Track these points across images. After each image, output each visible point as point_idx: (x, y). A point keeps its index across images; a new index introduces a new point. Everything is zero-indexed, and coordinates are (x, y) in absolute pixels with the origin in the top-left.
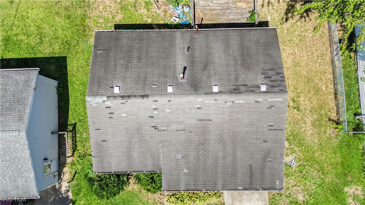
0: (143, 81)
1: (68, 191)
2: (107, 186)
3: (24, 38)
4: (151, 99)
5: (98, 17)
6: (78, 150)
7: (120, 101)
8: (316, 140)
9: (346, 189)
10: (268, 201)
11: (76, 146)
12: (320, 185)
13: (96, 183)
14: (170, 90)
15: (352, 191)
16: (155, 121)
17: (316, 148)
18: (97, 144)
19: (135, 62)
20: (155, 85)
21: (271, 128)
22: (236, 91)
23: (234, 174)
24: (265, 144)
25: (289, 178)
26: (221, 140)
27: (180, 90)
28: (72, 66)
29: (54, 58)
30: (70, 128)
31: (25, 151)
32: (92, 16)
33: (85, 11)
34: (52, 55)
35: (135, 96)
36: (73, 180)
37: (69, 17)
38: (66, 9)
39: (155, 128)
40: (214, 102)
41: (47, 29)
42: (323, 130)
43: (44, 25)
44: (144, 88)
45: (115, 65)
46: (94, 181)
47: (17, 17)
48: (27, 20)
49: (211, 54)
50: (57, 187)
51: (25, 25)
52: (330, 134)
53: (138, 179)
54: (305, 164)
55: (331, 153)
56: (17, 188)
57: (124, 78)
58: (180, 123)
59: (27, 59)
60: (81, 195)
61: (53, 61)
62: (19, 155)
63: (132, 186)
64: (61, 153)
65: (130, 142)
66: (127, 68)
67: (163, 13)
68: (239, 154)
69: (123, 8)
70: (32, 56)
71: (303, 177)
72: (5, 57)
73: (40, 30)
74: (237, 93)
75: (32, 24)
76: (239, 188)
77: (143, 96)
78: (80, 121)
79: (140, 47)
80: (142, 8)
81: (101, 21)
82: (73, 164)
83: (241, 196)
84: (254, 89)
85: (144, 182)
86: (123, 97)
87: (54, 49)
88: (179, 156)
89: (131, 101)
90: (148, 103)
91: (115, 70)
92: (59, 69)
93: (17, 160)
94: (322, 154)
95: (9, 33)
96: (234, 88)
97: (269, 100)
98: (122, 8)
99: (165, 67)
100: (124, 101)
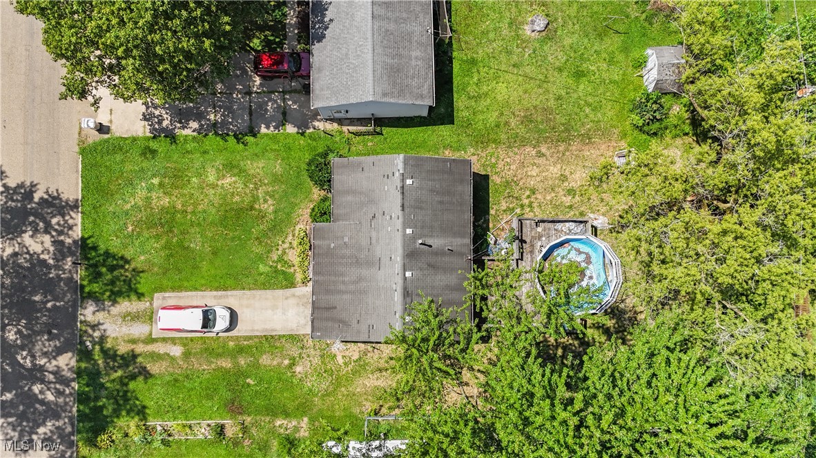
0: (418, 206)
1: (315, 129)
2: (320, 170)
3: (475, 79)
4: (400, 213)
5: (498, 157)
6: (355, 138)
7: (399, 185)
8: (358, 390)
9: (306, 419)
10: (297, 334)
11: (360, 135)
12: (311, 391)
13: (323, 160)
14: (409, 231)
15: (304, 426)
16: (380, 217)
17: (351, 389)
18: (360, 163)
19: (438, 198)
20: (414, 217)
21: (371, 327)
22: (406, 295)
23: (328, 292)
24: (356, 322)
25: (319, 358)
26: (360, 279)
27: (408, 241)
28: (444, 130)
29: (453, 111)
30: (378, 129)
31: (355, 100)
32: (499, 150)
33: (504, 144)
34: (455, 109)
35: (403, 199)
36: (326, 133)
37: (498, 126)
38: (507, 123)
39: (374, 217)
40: (396, 272)
41: (484, 103)
42: (370, 397)
43: (488, 100)
44: (411, 206)
45: (434, 180)
46: (325, 158)
47: (499, 71)
48: (495, 82)
49: (445, 272)
50: (319, 117)
51: (489, 80)
52: (364, 406)
53: (325, 199)
54: (334, 377)
55: (344, 405)
56: (322, 89)
57: (421, 189)
58: (378, 240)
59: (452, 84)
60: (309, 141)
61: (449, 110)
62: (352, 93)
63: (317, 193)
64: (352, 121)
65: (361, 193)
66: (432, 191)
67: (501, 227)
68: (345, 297)
69: (507, 184)
70: (455, 89)
71: (320, 373)
72: (454, 60)
73: (483, 96)
74: (404, 295)
75: (489, 88)
76: (314, 296)
77: (403, 206)
78: (386, 139)
79: (454, 203)
80: (507, 204)
81: (493, 160)
82: (341, 132)
83: (303, 305)
84: (407, 310)
85: (322, 205)
86: (403, 187)
87: (462, 111)
88: (346, 239)
89: (399, 196)
90: (397, 211)
91: (429, 180)
92: (441, 116)
93: (347, 91)
94: (344, 396)
95: (481, 65)
96: (410, 292)
97: (397, 324)
98: (507, 182)
99: (432, 227)
100: (399, 189)
